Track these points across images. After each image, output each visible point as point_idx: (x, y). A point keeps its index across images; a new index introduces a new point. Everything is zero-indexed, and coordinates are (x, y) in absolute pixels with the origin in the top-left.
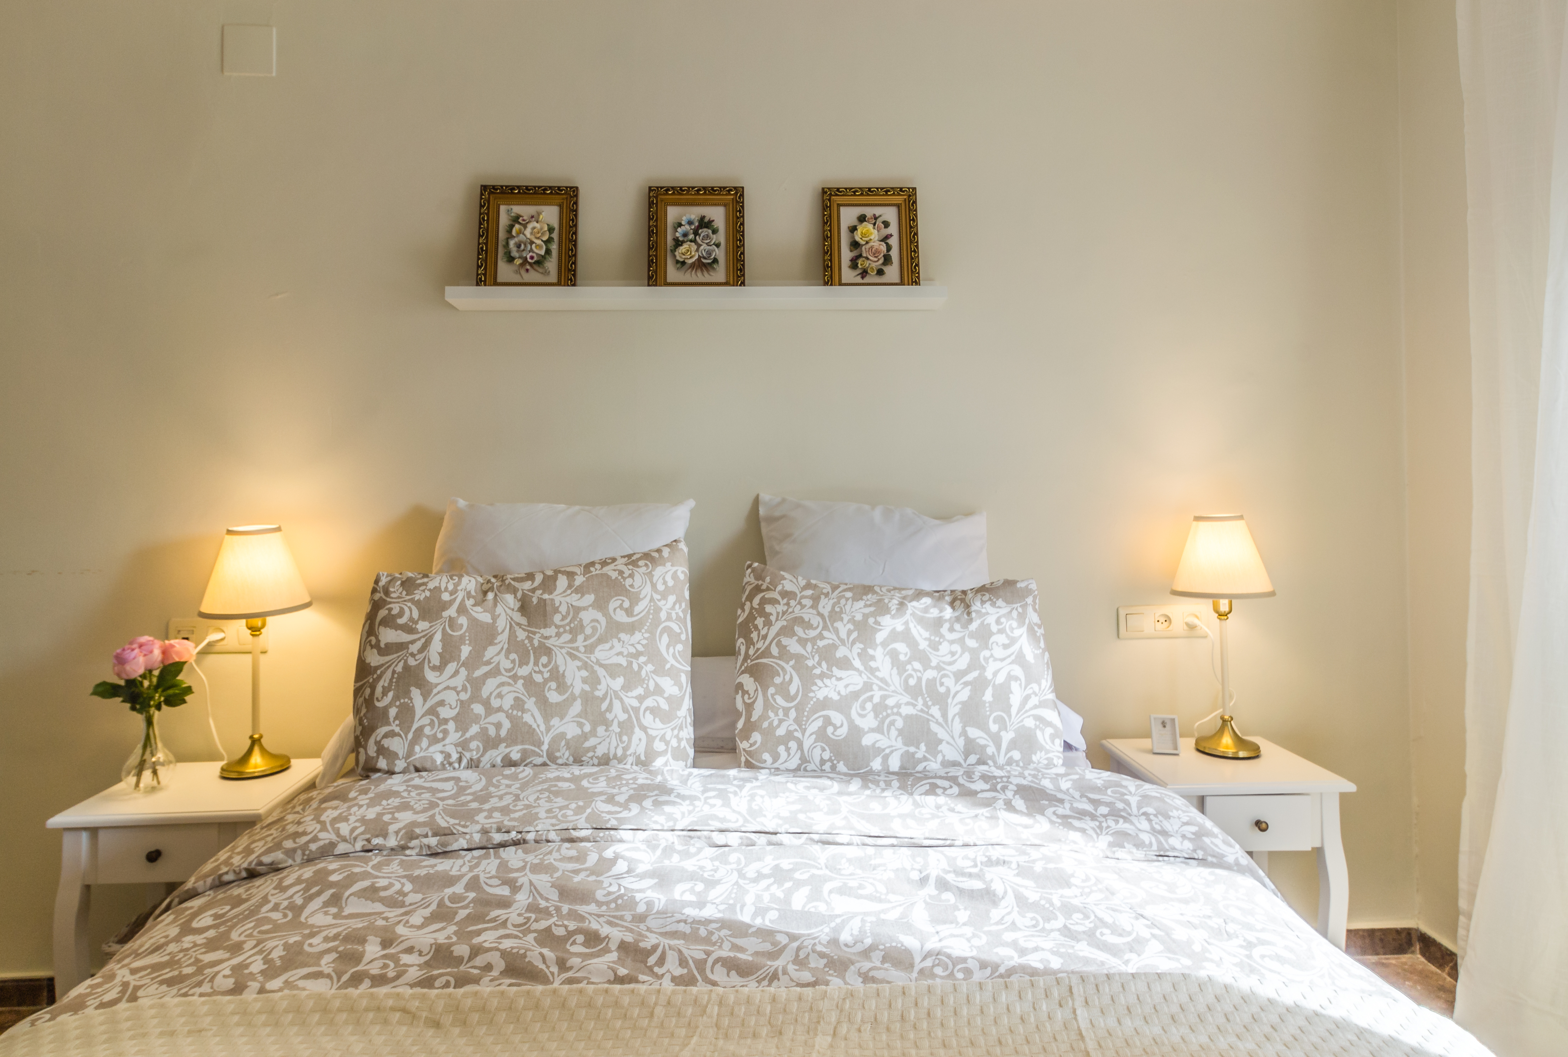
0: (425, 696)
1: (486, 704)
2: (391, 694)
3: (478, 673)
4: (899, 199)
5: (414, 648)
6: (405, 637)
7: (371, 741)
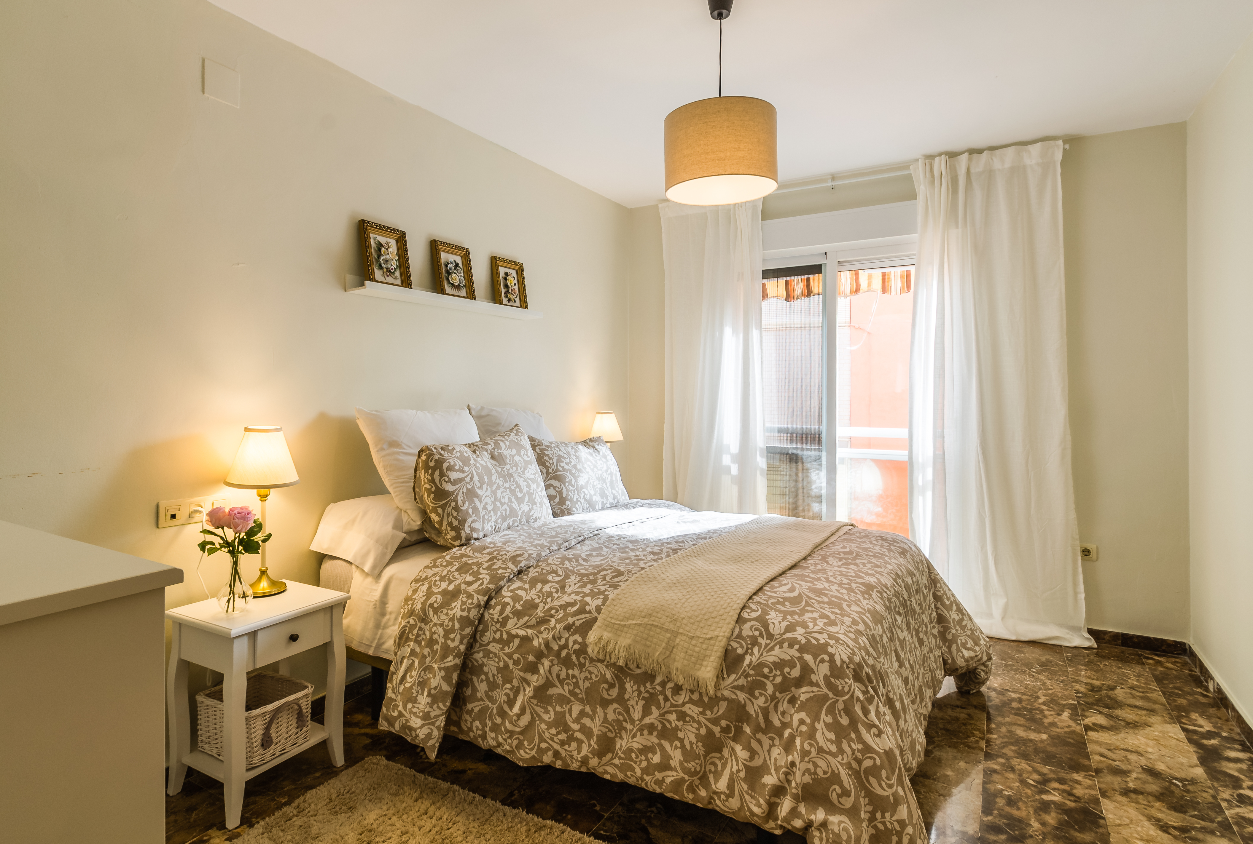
0: (480, 501)
1: (500, 502)
2: (467, 503)
3: (494, 488)
4: (517, 267)
5: (468, 480)
6: (462, 475)
7: (466, 526)
